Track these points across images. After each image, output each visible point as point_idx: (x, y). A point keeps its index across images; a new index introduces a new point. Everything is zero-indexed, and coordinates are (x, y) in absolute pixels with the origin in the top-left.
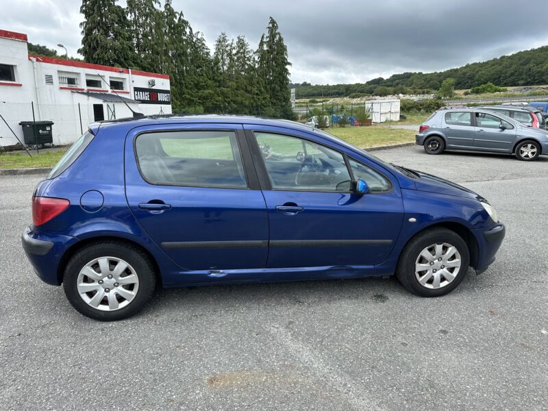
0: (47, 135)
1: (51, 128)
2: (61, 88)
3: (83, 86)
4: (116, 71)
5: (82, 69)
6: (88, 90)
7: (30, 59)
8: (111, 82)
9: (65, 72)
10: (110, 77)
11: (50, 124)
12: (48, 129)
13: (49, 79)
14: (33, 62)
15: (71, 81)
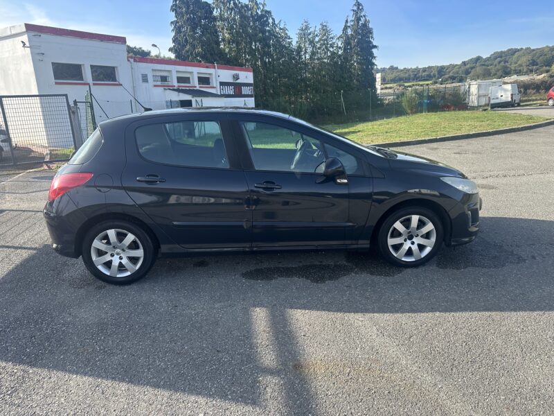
2: (155, 86)
4: (203, 67)
5: (173, 66)
6: (179, 86)
7: (128, 60)
8: (199, 78)
9: (158, 70)
10: (198, 73)
13: (145, 79)
14: (131, 63)
15: (164, 79)
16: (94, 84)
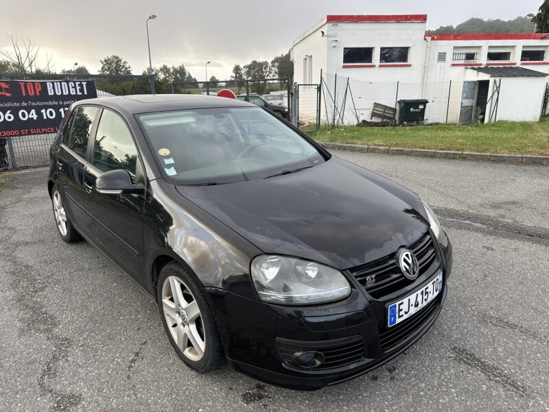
0: (417, 113)
1: (425, 107)
2: (453, 65)
3: (482, 59)
4: (535, 38)
5: (486, 41)
6: (488, 65)
7: (425, 39)
8: (523, 52)
9: (463, 47)
10: (524, 47)
11: (424, 102)
12: (421, 107)
13: (442, 57)
14: (428, 42)
15: (470, 57)
16: (380, 66)
